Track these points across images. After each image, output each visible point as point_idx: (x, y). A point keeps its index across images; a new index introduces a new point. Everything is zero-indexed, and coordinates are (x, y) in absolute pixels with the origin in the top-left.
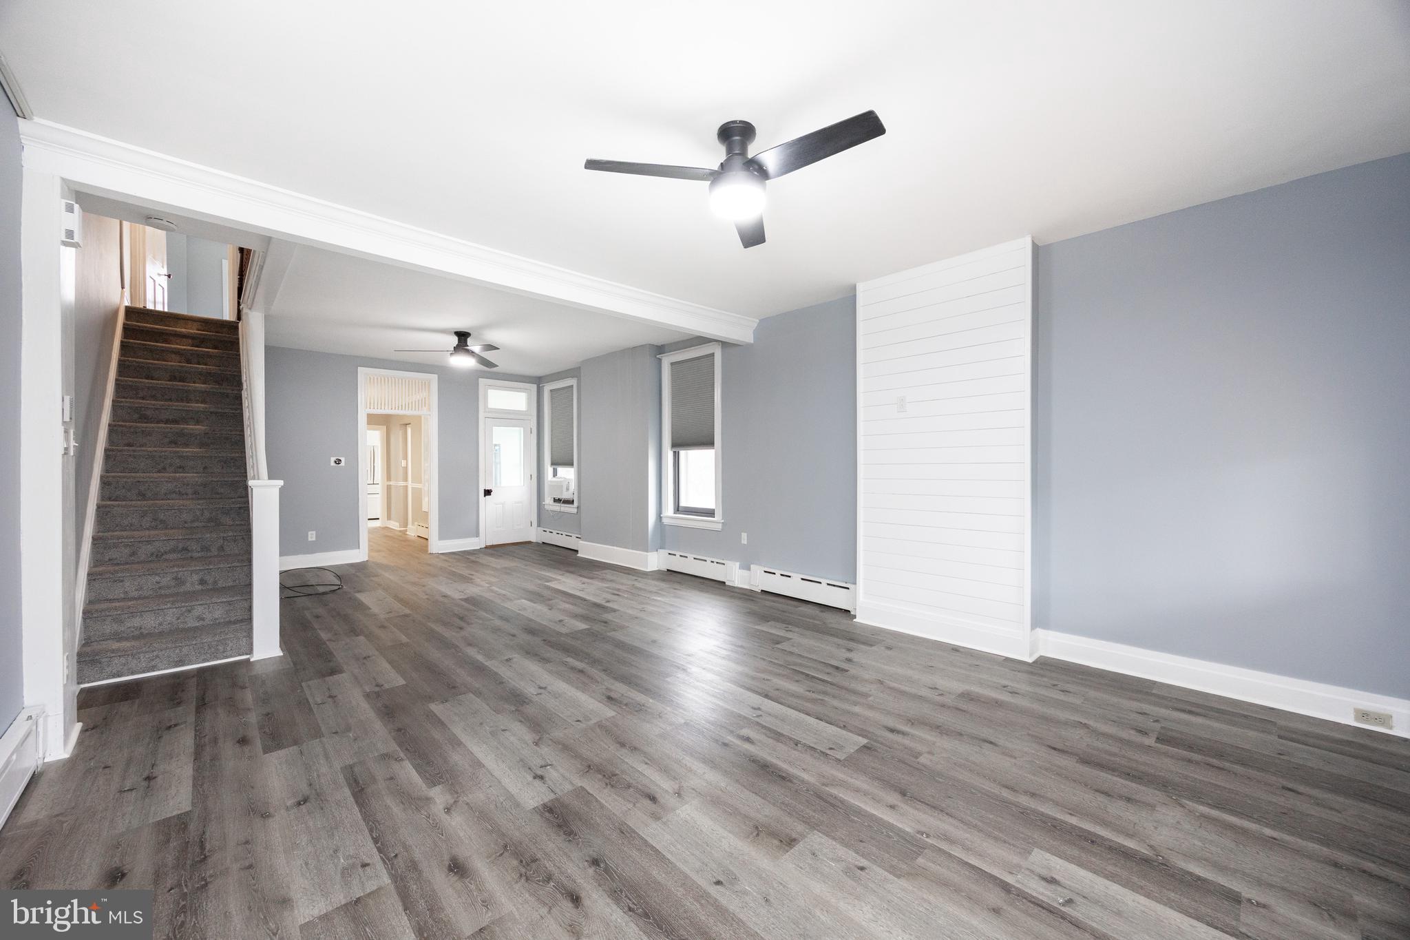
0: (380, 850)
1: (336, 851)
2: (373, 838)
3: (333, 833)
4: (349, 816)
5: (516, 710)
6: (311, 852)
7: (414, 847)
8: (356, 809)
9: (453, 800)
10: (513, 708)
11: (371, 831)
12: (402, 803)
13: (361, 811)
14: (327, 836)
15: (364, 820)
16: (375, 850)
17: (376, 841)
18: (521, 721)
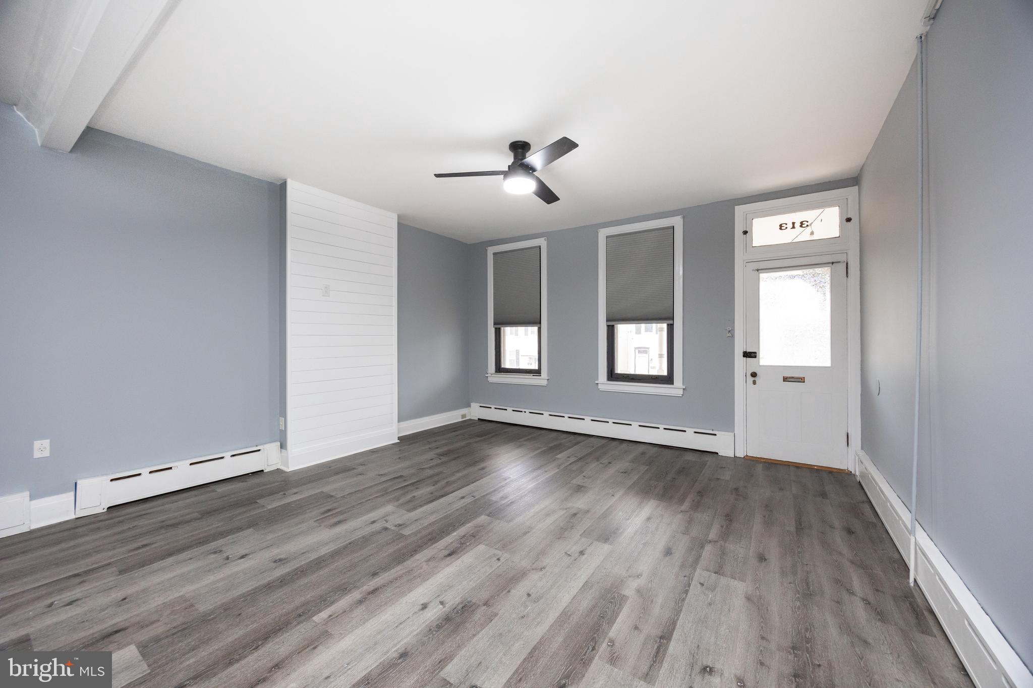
0: (689, 585)
1: (710, 604)
2: (687, 594)
3: (704, 618)
4: (687, 622)
6: (723, 616)
7: (674, 574)
8: (679, 623)
9: (630, 578)
11: (684, 600)
12: (652, 601)
13: (678, 619)
14: (709, 619)
15: (681, 610)
16: (691, 587)
17: (686, 592)
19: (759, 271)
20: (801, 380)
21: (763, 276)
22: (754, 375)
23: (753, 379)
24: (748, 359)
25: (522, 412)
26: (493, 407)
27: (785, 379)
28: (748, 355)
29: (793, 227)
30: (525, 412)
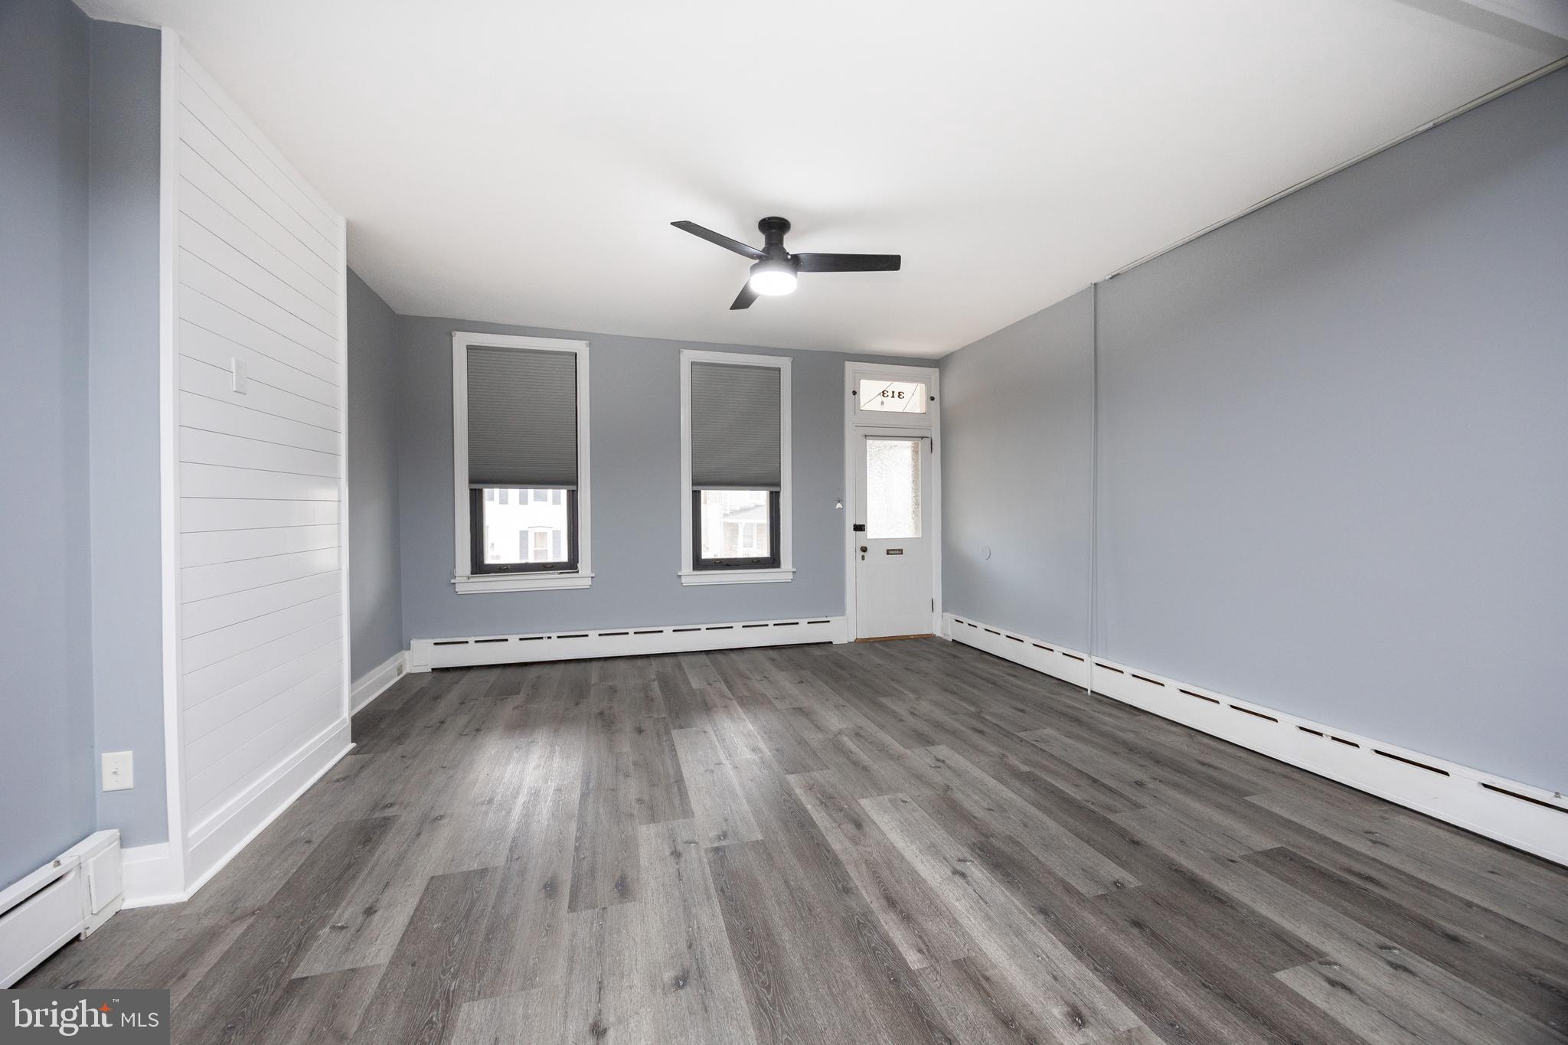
5: (988, 837)
10: (992, 840)
18: (975, 817)
19: (867, 438)
20: (900, 552)
21: (870, 442)
22: (864, 549)
23: (862, 554)
24: (857, 532)
25: (542, 638)
26: (471, 640)
27: (888, 552)
28: (859, 528)
29: (893, 397)
30: (549, 638)
